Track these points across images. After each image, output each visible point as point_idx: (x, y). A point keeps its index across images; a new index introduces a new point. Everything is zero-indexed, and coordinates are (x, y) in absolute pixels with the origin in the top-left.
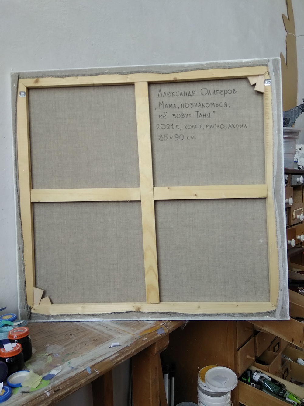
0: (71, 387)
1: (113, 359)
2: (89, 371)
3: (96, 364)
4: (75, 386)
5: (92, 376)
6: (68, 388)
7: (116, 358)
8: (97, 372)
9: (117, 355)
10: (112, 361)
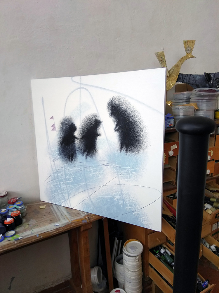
0: (27, 242)
1: (52, 232)
2: (38, 236)
3: (42, 233)
4: (29, 241)
5: (38, 238)
6: (25, 242)
7: (53, 232)
8: (42, 237)
9: (55, 230)
10: (51, 233)
